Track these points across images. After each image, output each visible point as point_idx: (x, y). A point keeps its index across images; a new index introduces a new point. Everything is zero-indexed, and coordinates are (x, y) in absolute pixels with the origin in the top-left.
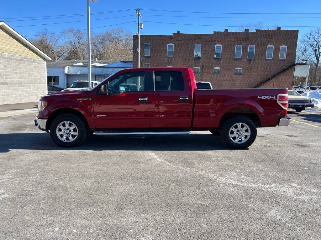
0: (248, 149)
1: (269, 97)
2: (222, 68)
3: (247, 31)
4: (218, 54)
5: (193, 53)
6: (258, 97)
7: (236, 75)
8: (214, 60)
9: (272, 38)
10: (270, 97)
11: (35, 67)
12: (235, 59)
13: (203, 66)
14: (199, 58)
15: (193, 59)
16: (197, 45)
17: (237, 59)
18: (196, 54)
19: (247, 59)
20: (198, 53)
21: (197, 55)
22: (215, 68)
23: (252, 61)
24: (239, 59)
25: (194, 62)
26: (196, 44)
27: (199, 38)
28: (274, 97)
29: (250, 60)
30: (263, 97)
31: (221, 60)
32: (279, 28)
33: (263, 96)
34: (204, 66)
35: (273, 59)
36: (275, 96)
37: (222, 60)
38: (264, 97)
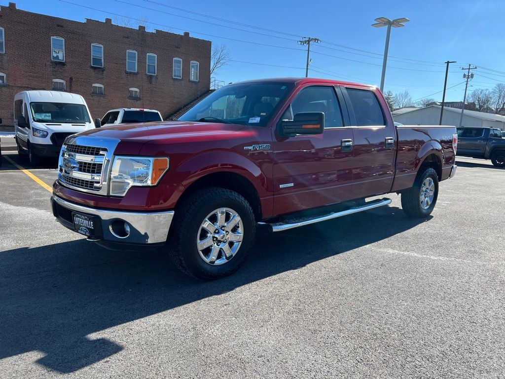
0: (432, 217)
2: (107, 85)
3: (142, 28)
4: (97, 61)
5: (49, 52)
7: (131, 100)
8: (92, 70)
9: (179, 48)
12: (127, 73)
13: (71, 79)
14: (62, 64)
15: (49, 63)
16: (55, 37)
17: (131, 73)
18: (55, 55)
19: (146, 75)
20: (59, 54)
21: (57, 56)
22: (94, 85)
23: (154, 79)
24: (134, 74)
25: (51, 69)
26: (53, 36)
27: (58, 26)
29: (151, 77)
31: (103, 71)
32: (187, 34)
34: (74, 80)
35: (182, 80)
37: (105, 72)
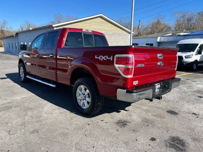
1: (105, 58)
6: (96, 57)
10: (107, 58)
11: (122, 38)
28: (111, 59)
30: (99, 58)
33: (100, 56)
36: (112, 57)
38: (101, 58)
